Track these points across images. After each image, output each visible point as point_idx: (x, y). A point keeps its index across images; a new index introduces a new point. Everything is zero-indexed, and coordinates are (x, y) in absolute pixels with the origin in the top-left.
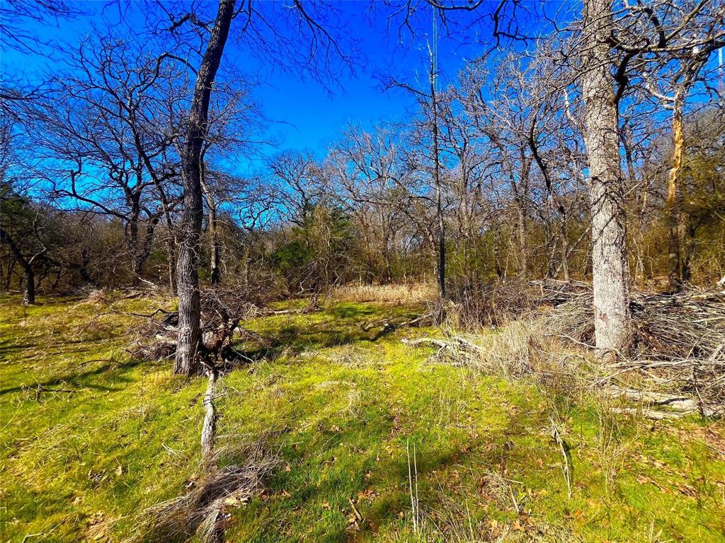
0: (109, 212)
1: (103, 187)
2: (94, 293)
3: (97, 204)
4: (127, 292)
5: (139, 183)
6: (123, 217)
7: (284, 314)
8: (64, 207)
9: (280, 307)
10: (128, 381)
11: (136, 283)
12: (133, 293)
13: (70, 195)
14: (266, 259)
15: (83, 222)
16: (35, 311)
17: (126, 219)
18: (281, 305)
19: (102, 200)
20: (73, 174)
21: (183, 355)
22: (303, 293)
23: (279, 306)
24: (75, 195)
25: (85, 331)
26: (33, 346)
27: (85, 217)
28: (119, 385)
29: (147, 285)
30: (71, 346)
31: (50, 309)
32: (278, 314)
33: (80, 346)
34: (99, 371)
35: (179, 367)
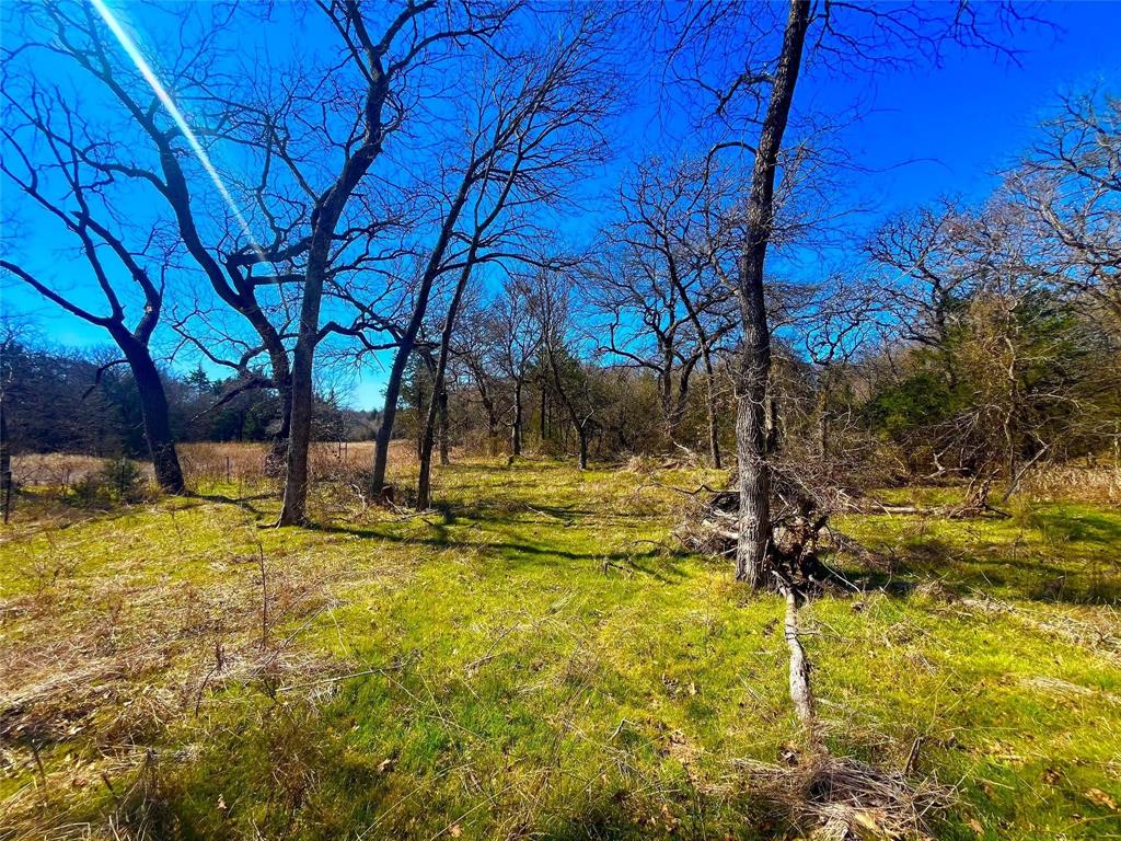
0: (643, 364)
1: (636, 336)
2: (634, 460)
3: (632, 357)
4: (663, 461)
5: (672, 322)
6: (655, 368)
7: (905, 513)
8: (604, 365)
9: (893, 500)
10: (682, 574)
11: (672, 449)
12: (669, 462)
13: (610, 350)
14: (856, 412)
15: (621, 379)
16: (589, 476)
17: (660, 370)
18: (895, 496)
19: (636, 351)
20: (612, 328)
21: (747, 556)
22: (943, 476)
23: (891, 496)
24: (614, 350)
25: (630, 503)
26: (592, 513)
27: (621, 373)
28: (673, 578)
29: (683, 453)
30: (620, 519)
31: (599, 475)
32: (891, 512)
33: (629, 520)
34: (651, 554)
35: (743, 571)
